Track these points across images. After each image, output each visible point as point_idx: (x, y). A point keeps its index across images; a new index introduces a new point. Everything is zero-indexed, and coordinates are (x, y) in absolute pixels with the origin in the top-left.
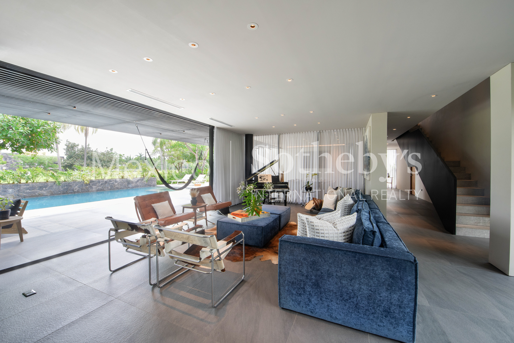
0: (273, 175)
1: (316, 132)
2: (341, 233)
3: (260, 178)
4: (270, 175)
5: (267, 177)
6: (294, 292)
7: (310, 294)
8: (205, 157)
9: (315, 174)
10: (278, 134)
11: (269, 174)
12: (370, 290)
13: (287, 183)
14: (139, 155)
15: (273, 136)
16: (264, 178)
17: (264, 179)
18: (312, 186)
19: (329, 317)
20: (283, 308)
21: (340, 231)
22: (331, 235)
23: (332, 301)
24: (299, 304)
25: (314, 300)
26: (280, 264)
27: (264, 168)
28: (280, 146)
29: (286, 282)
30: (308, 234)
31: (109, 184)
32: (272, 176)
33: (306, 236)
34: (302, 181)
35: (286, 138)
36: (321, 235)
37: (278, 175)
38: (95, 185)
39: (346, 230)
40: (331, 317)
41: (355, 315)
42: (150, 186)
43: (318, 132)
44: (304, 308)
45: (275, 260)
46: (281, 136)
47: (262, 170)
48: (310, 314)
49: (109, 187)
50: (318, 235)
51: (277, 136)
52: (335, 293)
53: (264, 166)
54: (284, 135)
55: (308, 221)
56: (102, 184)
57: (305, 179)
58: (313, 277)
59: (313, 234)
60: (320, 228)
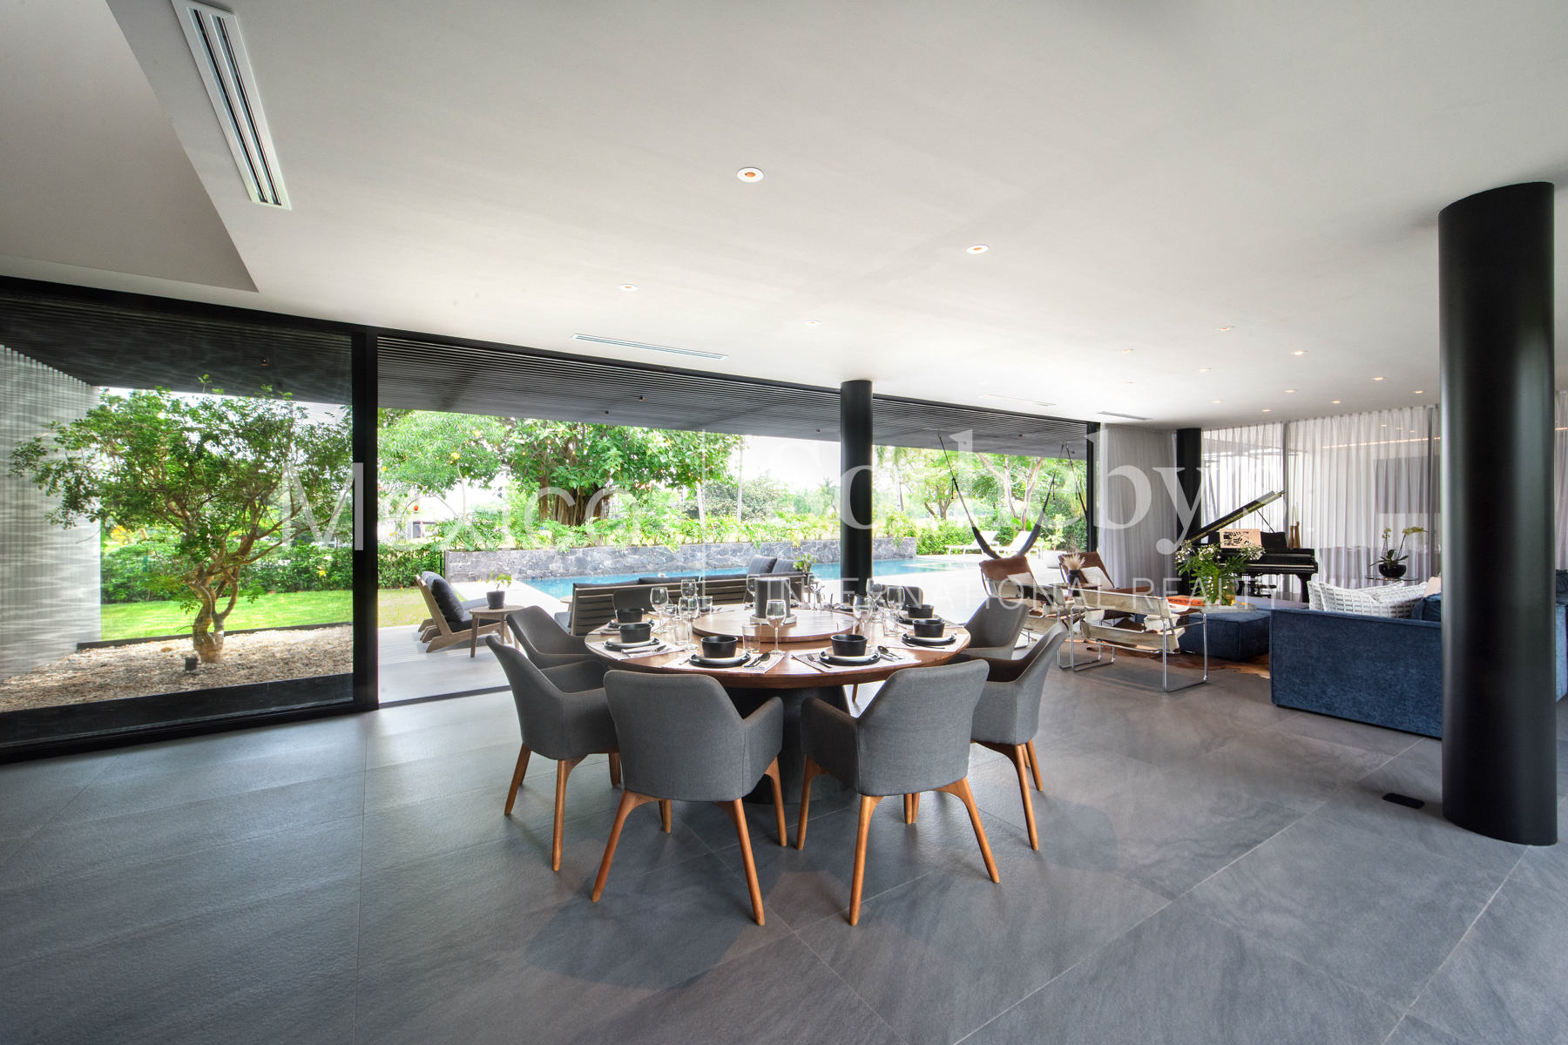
0: (1266, 530)
1: (1421, 408)
2: (1387, 608)
3: (1226, 537)
4: (1255, 531)
5: (1246, 535)
6: (1297, 681)
7: (1323, 683)
8: (1030, 486)
9: (1415, 530)
10: (1281, 422)
11: (1253, 528)
12: (1424, 675)
13: (1311, 552)
14: (825, 484)
15: (1267, 426)
16: (1238, 537)
17: (1238, 541)
18: (1410, 563)
19: (1357, 715)
20: (1279, 706)
21: (1384, 605)
22: (1364, 609)
23: (1360, 691)
24: (1305, 697)
25: (1331, 691)
26: (1272, 678)
27: (1236, 514)
28: (1292, 446)
29: (1283, 668)
30: (1325, 608)
31: (830, 549)
32: (1262, 534)
33: (1321, 610)
34: (1368, 554)
35: (1307, 433)
36: (1346, 608)
37: (1282, 531)
38: (808, 551)
39: (1393, 605)
40: (1360, 713)
41: (1400, 709)
42: (903, 556)
43: (1429, 407)
44: (1314, 703)
45: (1266, 675)
46: (1293, 426)
47: (1232, 519)
48: (1324, 711)
49: (831, 557)
50: (1342, 607)
51: (1279, 428)
52: (1367, 680)
53: (1237, 508)
54: (1301, 424)
55: (1322, 589)
56: (818, 550)
57: (1381, 545)
58: (1329, 659)
59: (1332, 605)
60: (1345, 598)
